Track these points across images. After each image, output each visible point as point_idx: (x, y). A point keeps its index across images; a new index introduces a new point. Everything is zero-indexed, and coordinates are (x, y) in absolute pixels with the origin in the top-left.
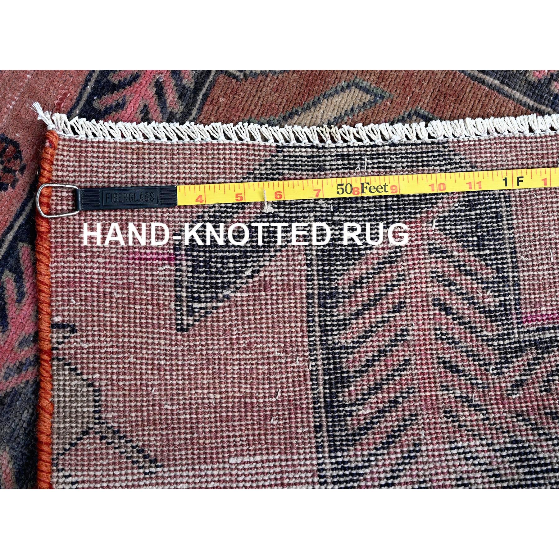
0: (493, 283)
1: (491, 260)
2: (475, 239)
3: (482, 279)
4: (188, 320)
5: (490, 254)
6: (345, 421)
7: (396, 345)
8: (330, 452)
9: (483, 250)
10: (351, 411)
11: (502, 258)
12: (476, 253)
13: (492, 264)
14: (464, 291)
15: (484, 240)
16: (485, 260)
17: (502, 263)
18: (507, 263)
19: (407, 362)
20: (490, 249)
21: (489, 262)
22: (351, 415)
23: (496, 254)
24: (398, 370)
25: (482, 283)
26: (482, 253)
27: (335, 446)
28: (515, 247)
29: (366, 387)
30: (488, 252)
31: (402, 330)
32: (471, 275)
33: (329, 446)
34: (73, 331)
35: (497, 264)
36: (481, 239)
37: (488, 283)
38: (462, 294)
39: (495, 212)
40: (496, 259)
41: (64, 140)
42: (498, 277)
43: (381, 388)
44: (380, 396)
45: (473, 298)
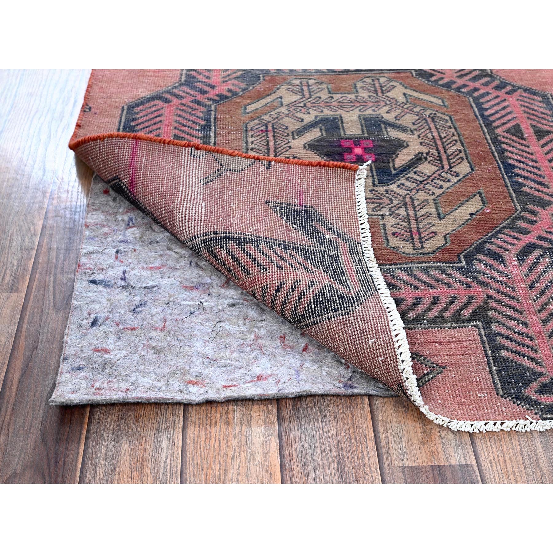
0: (296, 313)
1: (308, 309)
2: (321, 299)
3: (297, 306)
4: (271, 205)
5: (311, 308)
6: (219, 245)
7: (258, 266)
8: (204, 240)
9: (314, 304)
10: (223, 247)
11: (310, 316)
12: (312, 301)
13: (306, 311)
14: (289, 297)
15: (320, 304)
16: (308, 306)
17: (307, 317)
18: (308, 320)
19: (249, 273)
20: (315, 308)
21: (307, 308)
22: (221, 247)
23: (312, 311)
24: (244, 268)
25: (295, 307)
26: (312, 304)
27: (207, 242)
28: (318, 323)
29: (235, 253)
30: (313, 306)
31: (266, 268)
32: (299, 299)
33: (206, 239)
34: (267, 168)
35: (307, 314)
36: (321, 302)
37: (295, 310)
38: (288, 296)
39: (338, 308)
40: (309, 312)
41: (354, 175)
42: (300, 316)
43: (235, 261)
44: (231, 261)
45: (286, 303)
